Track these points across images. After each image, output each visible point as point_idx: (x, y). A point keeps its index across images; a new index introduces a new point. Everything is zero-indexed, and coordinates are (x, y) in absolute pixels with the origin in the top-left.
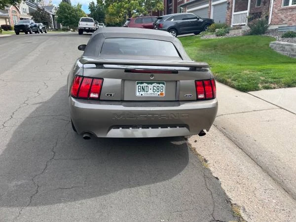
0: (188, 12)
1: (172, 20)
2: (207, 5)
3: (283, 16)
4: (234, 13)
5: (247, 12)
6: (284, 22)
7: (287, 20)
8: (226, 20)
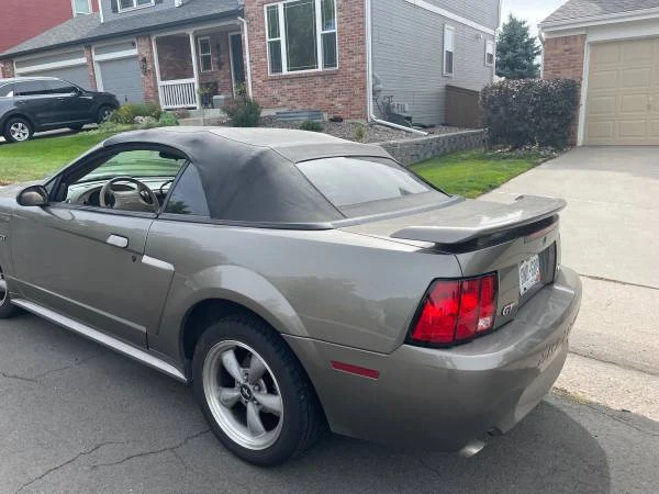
0: (22, 75)
1: (11, 94)
2: (83, 60)
3: (275, 93)
4: (160, 83)
5: (195, 80)
6: (280, 103)
7: (285, 99)
8: (147, 97)
